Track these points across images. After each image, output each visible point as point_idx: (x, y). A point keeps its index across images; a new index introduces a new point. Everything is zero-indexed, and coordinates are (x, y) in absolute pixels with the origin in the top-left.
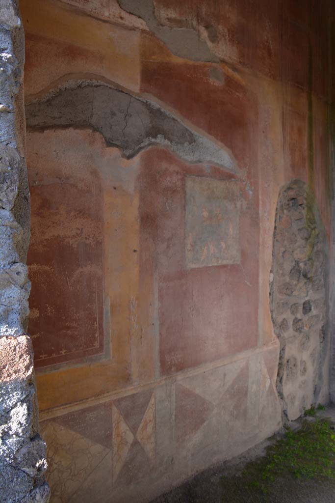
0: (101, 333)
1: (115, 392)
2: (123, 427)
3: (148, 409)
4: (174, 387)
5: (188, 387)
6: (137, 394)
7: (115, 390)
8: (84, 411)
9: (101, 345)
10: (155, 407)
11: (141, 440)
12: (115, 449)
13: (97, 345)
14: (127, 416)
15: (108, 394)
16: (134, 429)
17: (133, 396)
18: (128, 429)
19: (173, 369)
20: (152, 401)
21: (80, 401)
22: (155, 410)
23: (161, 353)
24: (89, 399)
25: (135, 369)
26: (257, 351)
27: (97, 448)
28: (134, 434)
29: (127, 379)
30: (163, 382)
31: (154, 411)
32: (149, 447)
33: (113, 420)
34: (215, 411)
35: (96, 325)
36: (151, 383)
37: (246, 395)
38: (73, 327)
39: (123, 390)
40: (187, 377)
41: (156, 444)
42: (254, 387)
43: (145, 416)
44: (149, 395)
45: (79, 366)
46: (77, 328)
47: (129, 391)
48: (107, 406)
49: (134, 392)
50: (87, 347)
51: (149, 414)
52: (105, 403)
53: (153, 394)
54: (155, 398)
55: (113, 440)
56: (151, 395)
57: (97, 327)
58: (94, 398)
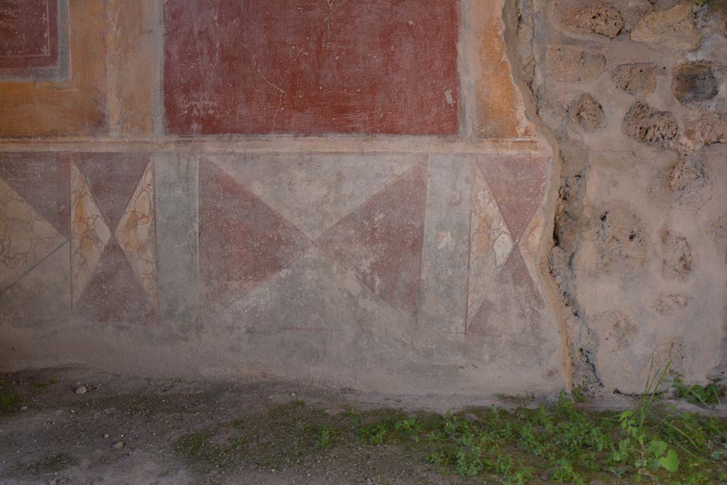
0: (54, 33)
1: (75, 139)
2: (90, 207)
3: (139, 189)
4: (195, 164)
5: (231, 173)
6: (117, 153)
7: (77, 135)
8: (25, 155)
9: (54, 55)
10: (154, 192)
11: (126, 245)
12: (76, 242)
13: (46, 51)
14: (97, 191)
15: (63, 139)
16: (112, 219)
17: (109, 156)
18: (99, 214)
19: (195, 126)
20: (148, 177)
21: (18, 137)
22: (154, 196)
23: (168, 88)
24: (32, 140)
25: (113, 107)
26: (458, 147)
27: (44, 227)
28: (113, 228)
29: (98, 122)
30: (172, 148)
31: (151, 198)
32: (143, 267)
33: (73, 189)
34: (312, 253)
35: (46, 19)
36: (145, 142)
37: (416, 246)
38: (8, 17)
39: (91, 140)
40: (230, 153)
41: (157, 266)
42: (447, 239)
43: (132, 202)
44: (142, 163)
45: (17, 80)
46: (14, 18)
47: (102, 144)
48: (63, 160)
49: (111, 149)
50: (31, 53)
51: (141, 201)
52: (58, 153)
53: (149, 165)
54: (154, 174)
55: (72, 225)
56: (146, 165)
57: (46, 21)
58: (39, 139)
